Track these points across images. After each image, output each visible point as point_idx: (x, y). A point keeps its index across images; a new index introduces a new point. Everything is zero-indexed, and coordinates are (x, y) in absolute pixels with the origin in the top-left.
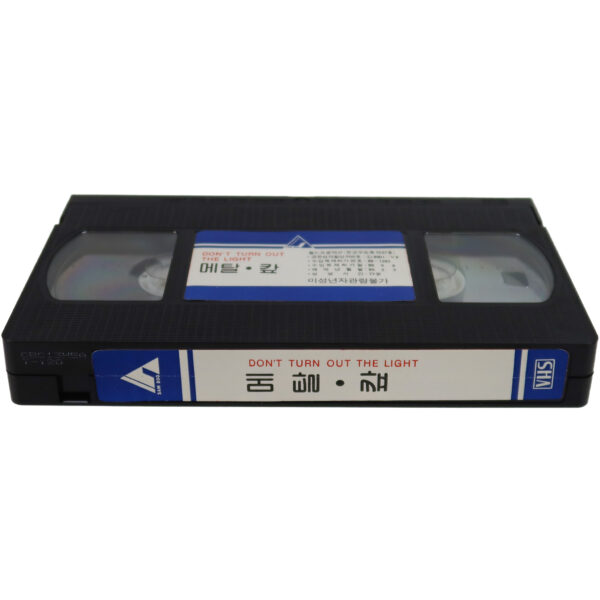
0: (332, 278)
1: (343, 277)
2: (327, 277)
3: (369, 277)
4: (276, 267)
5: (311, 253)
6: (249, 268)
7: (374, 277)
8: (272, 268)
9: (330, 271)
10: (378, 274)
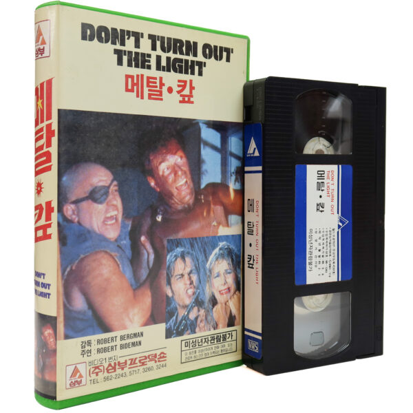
0: (313, 241)
1: (314, 248)
2: (314, 240)
3: (314, 260)
4: (322, 211)
5: (333, 230)
6: (321, 197)
7: (314, 264)
8: (321, 209)
9: (318, 240)
10: (316, 266)
